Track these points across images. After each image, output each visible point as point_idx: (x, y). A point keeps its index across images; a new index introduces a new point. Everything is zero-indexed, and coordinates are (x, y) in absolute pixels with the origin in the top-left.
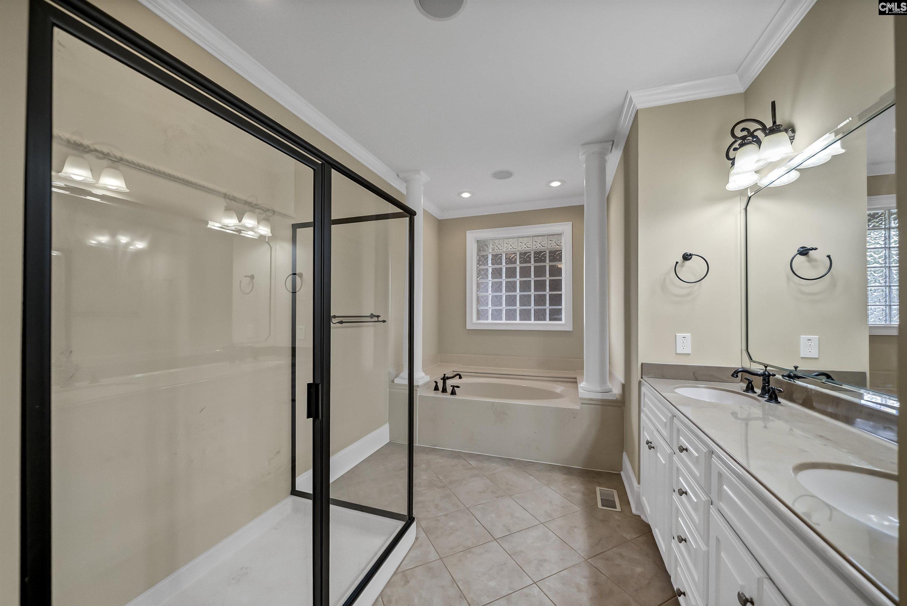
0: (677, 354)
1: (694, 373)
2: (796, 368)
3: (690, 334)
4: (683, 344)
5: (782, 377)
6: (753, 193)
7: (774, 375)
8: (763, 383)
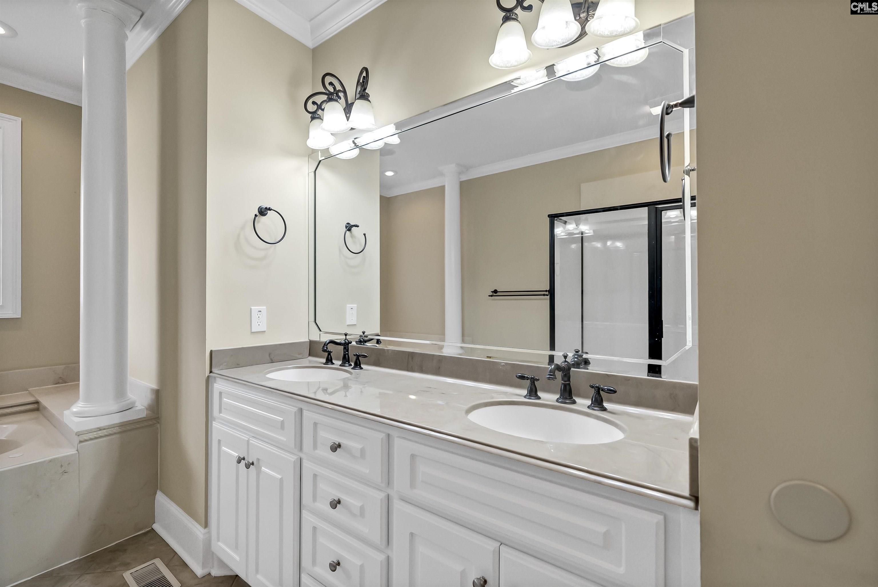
0: (252, 333)
1: (270, 355)
2: (364, 333)
3: (265, 307)
4: (259, 320)
5: (356, 343)
6: (324, 158)
7: (351, 343)
8: (344, 352)
